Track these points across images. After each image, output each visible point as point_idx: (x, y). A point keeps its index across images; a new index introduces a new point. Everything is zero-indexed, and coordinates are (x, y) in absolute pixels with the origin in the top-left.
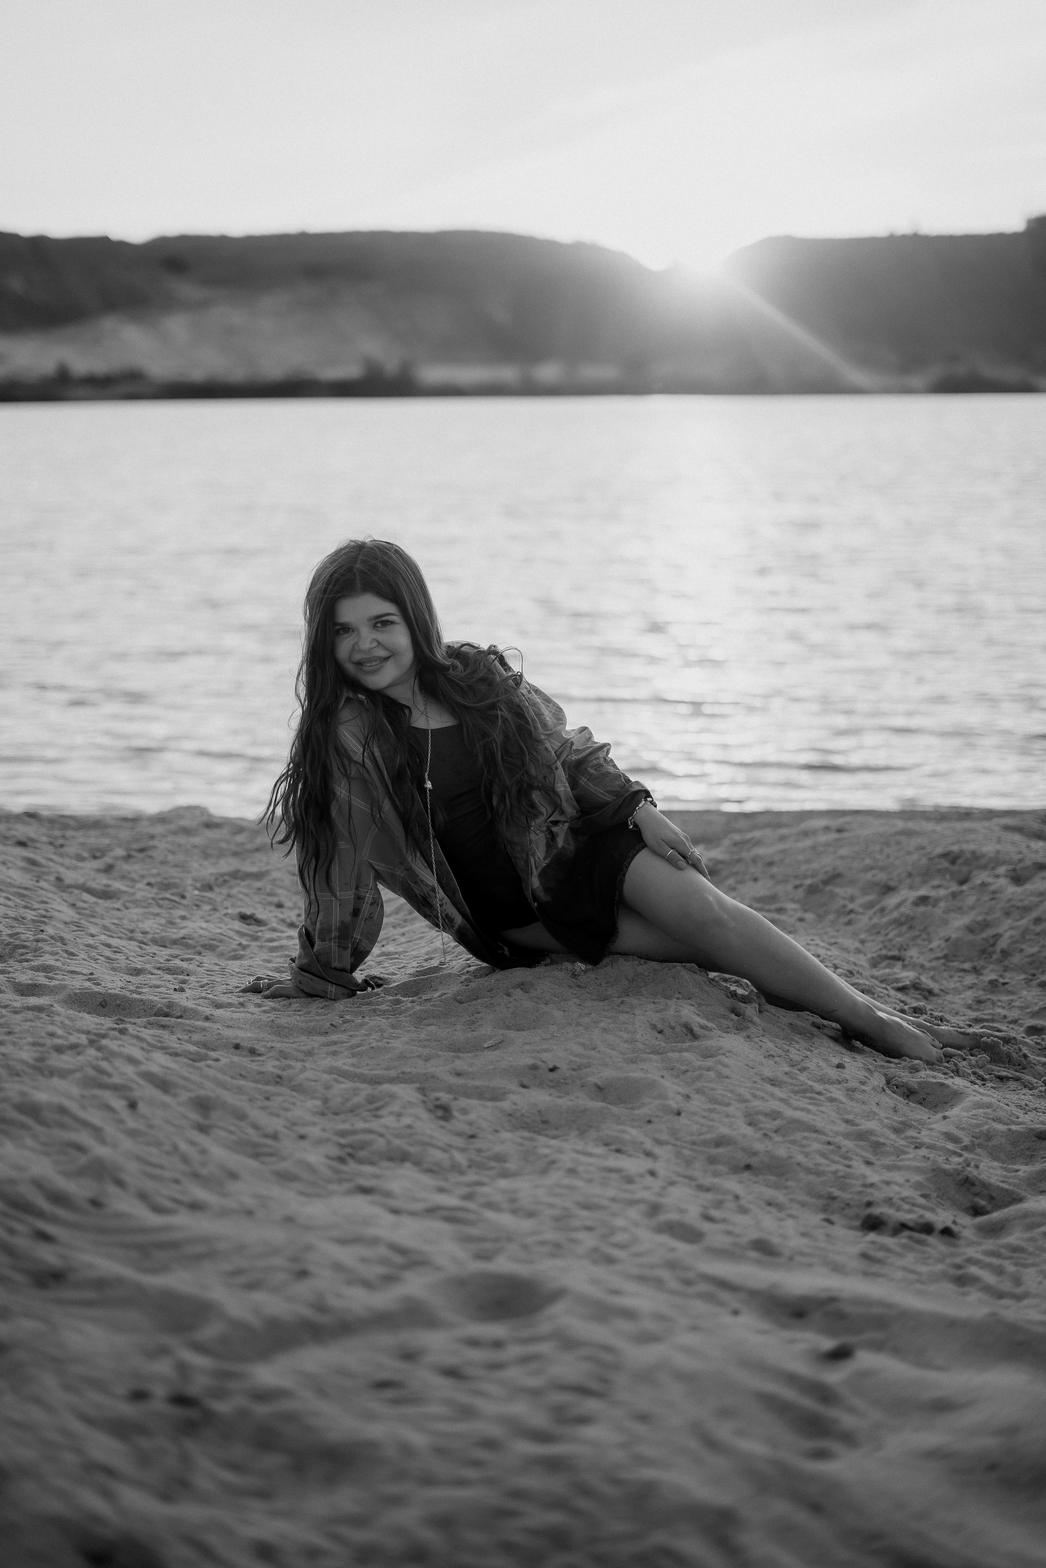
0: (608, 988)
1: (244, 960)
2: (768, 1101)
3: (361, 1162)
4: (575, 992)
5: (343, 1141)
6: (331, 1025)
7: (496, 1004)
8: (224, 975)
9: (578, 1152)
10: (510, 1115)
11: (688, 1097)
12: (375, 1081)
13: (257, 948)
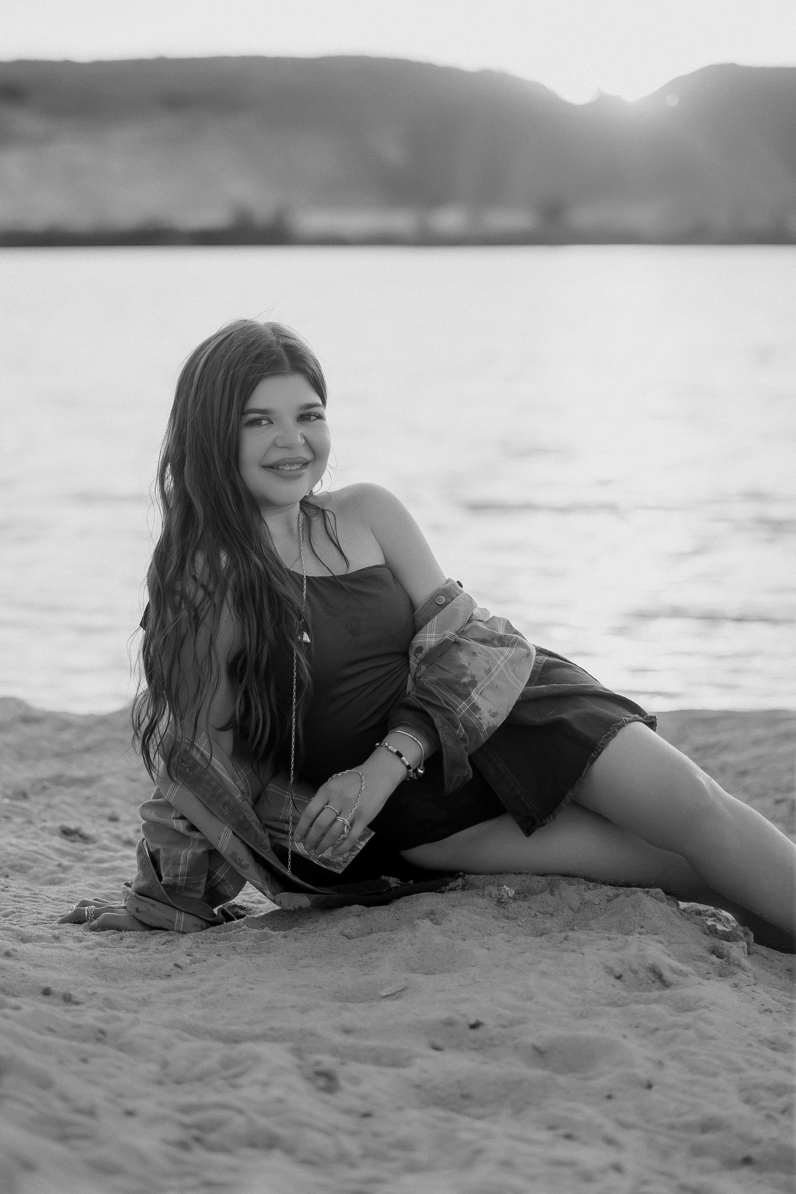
0: (545, 921)
1: (64, 886)
2: (768, 1070)
3: (212, 1148)
4: (502, 925)
5: (187, 1119)
6: (176, 965)
7: (397, 940)
8: (36, 902)
9: (512, 1137)
10: (418, 1086)
11: (660, 1064)
12: (234, 1039)
13: (82, 871)
